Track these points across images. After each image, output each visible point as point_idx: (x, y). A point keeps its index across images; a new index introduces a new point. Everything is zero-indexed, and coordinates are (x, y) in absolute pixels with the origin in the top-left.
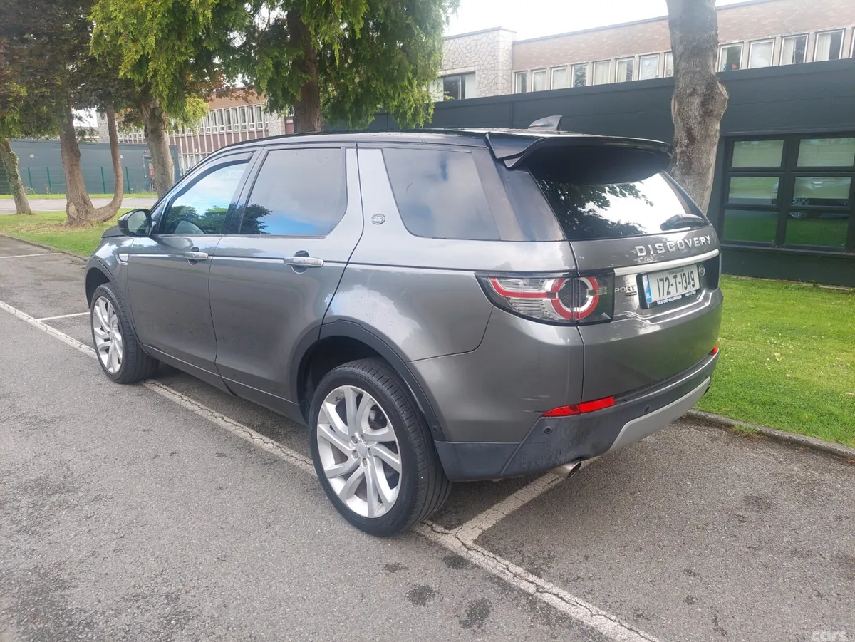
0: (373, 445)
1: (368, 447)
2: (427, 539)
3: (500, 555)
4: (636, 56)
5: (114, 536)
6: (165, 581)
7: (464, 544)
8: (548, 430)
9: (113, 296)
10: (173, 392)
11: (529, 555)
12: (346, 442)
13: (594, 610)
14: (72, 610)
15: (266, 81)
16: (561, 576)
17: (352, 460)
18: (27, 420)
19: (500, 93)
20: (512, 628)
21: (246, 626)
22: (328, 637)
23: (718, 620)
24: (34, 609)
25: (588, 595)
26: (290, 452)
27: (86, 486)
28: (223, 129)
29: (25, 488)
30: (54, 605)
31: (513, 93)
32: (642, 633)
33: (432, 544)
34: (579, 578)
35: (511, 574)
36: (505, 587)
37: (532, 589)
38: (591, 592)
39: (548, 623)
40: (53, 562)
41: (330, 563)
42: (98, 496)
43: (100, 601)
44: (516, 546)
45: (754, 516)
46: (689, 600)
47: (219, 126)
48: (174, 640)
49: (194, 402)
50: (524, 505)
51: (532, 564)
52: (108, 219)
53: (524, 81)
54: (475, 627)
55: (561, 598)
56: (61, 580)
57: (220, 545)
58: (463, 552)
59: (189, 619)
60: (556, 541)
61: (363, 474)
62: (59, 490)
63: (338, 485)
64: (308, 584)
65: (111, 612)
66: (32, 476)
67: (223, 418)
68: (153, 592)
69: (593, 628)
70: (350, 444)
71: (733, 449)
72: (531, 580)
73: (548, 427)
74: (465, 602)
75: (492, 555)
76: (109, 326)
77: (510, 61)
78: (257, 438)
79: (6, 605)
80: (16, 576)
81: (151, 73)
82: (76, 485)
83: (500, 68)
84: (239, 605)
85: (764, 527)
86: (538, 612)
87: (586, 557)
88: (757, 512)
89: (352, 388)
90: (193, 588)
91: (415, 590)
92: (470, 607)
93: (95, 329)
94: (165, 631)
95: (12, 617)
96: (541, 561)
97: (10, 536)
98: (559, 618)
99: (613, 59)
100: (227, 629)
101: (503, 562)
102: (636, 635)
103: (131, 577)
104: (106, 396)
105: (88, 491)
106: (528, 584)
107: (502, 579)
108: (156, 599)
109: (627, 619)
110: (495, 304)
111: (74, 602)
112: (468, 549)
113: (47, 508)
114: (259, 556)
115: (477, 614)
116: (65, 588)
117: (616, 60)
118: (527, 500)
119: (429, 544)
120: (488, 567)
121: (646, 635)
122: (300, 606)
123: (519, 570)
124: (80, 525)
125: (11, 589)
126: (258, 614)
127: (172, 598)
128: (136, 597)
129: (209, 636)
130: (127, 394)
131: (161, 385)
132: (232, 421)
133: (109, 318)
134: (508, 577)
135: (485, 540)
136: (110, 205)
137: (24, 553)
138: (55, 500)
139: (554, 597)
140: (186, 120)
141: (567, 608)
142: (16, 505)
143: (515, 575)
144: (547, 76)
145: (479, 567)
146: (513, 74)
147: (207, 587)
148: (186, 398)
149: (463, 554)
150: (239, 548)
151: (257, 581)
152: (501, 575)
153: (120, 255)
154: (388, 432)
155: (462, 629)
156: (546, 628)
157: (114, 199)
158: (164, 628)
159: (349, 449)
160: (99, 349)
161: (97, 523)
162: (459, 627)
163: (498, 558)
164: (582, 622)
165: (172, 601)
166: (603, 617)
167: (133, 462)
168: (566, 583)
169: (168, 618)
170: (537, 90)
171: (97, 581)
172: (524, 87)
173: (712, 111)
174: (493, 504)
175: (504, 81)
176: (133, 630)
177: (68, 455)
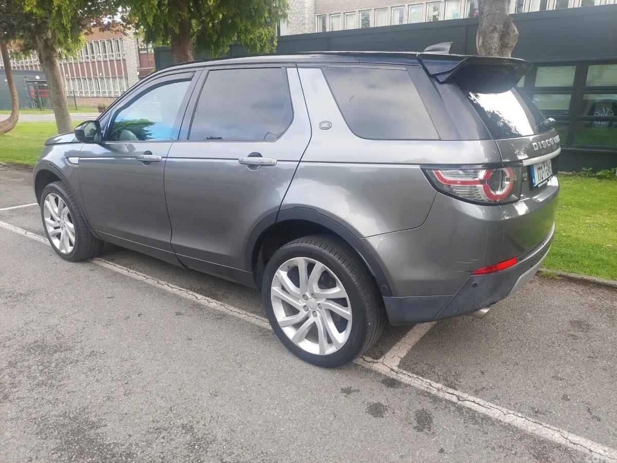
0: (322, 301)
1: (318, 302)
2: (362, 367)
3: (422, 376)
4: (406, 5)
5: (120, 383)
6: (177, 416)
7: (392, 370)
8: (476, 284)
9: (64, 192)
10: (119, 266)
11: (442, 374)
12: (298, 299)
13: (505, 410)
14: (110, 445)
15: (152, 17)
16: (471, 388)
17: (303, 314)
18: (6, 295)
19: (307, 32)
20: (453, 429)
21: (255, 445)
22: (321, 447)
23: (591, 411)
24: (77, 447)
25: (495, 399)
26: (232, 308)
27: (79, 345)
28: (88, 58)
29: (29, 349)
30: (93, 442)
31: (317, 32)
32: (544, 424)
33: (369, 371)
34: (483, 388)
35: (435, 389)
36: (435, 399)
37: (454, 399)
38: (496, 398)
39: (476, 423)
40: (78, 408)
41: (299, 391)
42: (93, 351)
43: (130, 436)
44: (430, 369)
45: (581, 334)
46: (565, 398)
47: (84, 56)
48: (204, 461)
49: (139, 273)
50: (422, 338)
51: (446, 380)
52: (8, 131)
53: (324, 22)
54: (426, 430)
55: (478, 404)
56: (91, 421)
57: (208, 384)
58: (393, 375)
59: (208, 444)
60: (456, 362)
61: (314, 323)
62: (58, 349)
63: (290, 333)
64: (290, 408)
65: (143, 443)
66: (30, 339)
67: (168, 285)
68: (171, 425)
69: (510, 424)
70: (300, 301)
71: (547, 288)
72: (451, 392)
73: (475, 282)
74: (411, 413)
75: (415, 376)
76: (59, 216)
77: (313, 7)
78: (202, 299)
79: (53, 446)
80: (51, 422)
81: (56, 9)
82: (70, 344)
83: (306, 12)
84: (243, 429)
85: (592, 342)
86: (466, 416)
87: (483, 373)
88: (582, 331)
89: (304, 259)
90: (201, 419)
91: (371, 406)
92: (416, 416)
93: (46, 219)
94: (193, 454)
95: (62, 455)
96: (452, 378)
97: (32, 389)
98: (483, 419)
99: (389, 7)
100: (242, 449)
101: (425, 380)
102: (541, 426)
103: (147, 414)
104: (65, 272)
105: (82, 348)
106: (450, 395)
107: (430, 393)
108: (175, 430)
109: (530, 416)
110: (439, 190)
111: (109, 439)
112: (397, 373)
113: (53, 365)
114: (243, 389)
115: (423, 421)
116: (97, 428)
117: (392, 7)
118: (423, 334)
119: (366, 371)
120: (417, 385)
121: (548, 426)
122: (291, 425)
123: (439, 385)
124: (87, 376)
125: (52, 432)
126: (260, 434)
127: (188, 429)
128: (158, 430)
129: (230, 456)
130: (81, 270)
131: (107, 261)
132: (176, 287)
133: (60, 211)
134: (434, 392)
135: (405, 364)
136: (9, 120)
137: (50, 402)
138: (57, 358)
139: (473, 404)
140: (68, 50)
141: (485, 411)
142: (26, 364)
143: (439, 390)
144: (341, 19)
145: (410, 385)
146: (316, 17)
147: (212, 417)
148: (131, 271)
149: (394, 377)
150: (224, 384)
151: (250, 409)
152: (428, 390)
153: (70, 159)
154: (338, 290)
155: (418, 433)
156: (477, 427)
157: (12, 114)
158: (192, 452)
159: (300, 305)
160: (50, 235)
161: (101, 374)
162: (415, 431)
163: (421, 378)
164: (500, 420)
165: (189, 430)
166: (512, 415)
167: (110, 323)
168: (476, 393)
169: (192, 444)
170: (334, 30)
171: (121, 420)
172: (324, 27)
173: (507, 44)
174: (400, 338)
175: (310, 22)
176: (167, 456)
177: (53, 321)
